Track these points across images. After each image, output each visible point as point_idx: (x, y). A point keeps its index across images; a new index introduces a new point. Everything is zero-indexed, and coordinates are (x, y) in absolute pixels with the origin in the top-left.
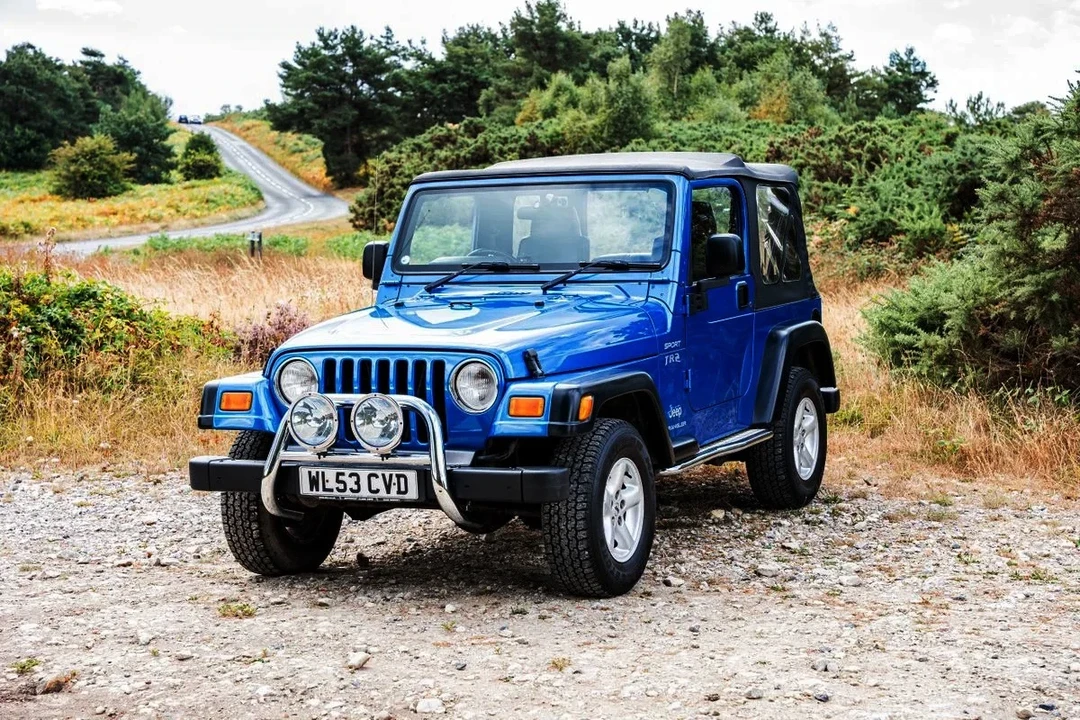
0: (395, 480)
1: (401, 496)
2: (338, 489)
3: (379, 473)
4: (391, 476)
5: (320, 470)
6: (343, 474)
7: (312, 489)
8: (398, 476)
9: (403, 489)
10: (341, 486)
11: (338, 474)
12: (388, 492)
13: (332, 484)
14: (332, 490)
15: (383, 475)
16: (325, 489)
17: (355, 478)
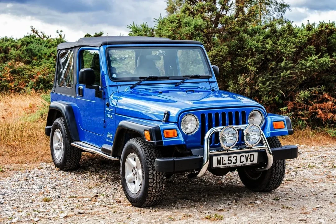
0: (249, 157)
1: (251, 162)
2: (228, 163)
3: (244, 154)
4: (248, 155)
5: (222, 156)
6: (231, 157)
7: (218, 165)
8: (251, 155)
9: (252, 160)
10: (230, 162)
11: (229, 157)
12: (247, 162)
13: (226, 161)
14: (226, 164)
15: (246, 155)
16: (223, 164)
17: (235, 158)
